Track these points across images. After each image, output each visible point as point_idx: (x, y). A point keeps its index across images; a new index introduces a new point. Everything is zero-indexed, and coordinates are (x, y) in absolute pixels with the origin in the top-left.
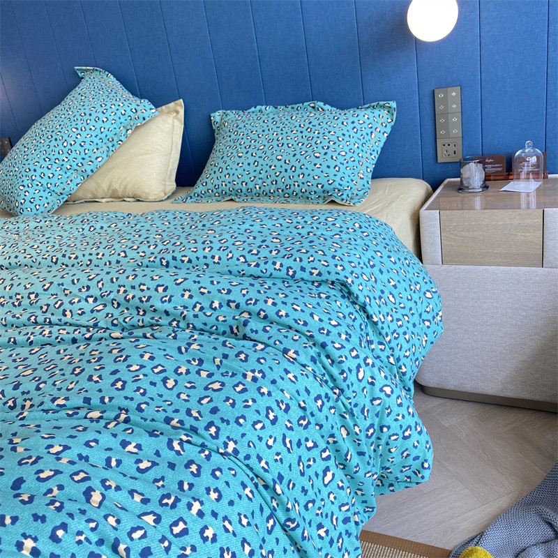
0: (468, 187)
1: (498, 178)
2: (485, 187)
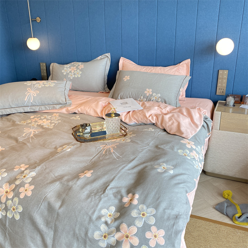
0: (228, 105)
1: (237, 103)
2: (234, 106)
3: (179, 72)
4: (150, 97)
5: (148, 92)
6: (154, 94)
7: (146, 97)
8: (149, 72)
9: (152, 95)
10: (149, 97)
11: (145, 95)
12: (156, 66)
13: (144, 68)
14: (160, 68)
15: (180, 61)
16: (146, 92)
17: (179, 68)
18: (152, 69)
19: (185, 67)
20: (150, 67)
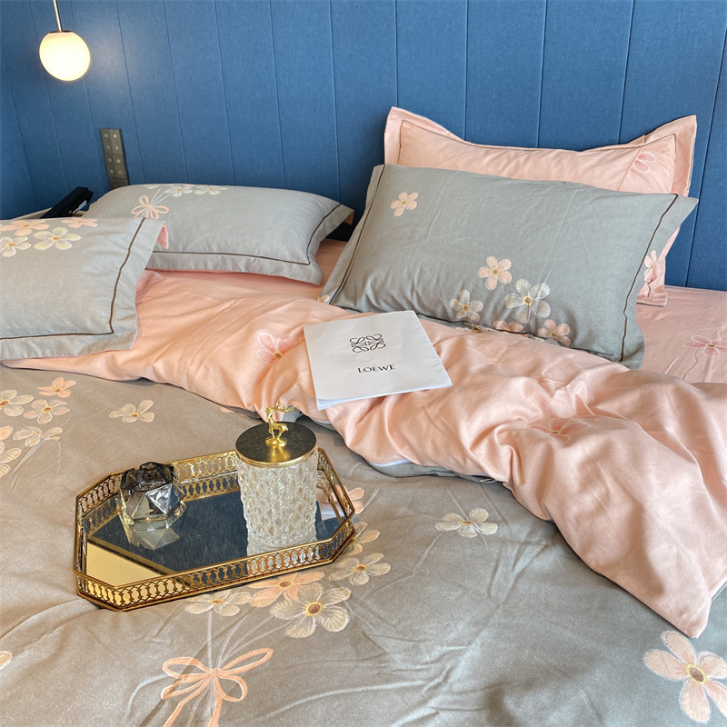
3: (640, 175)
4: (502, 296)
5: (496, 271)
6: (521, 284)
7: (485, 295)
8: (504, 174)
9: (510, 288)
10: (497, 296)
11: (480, 285)
12: (543, 144)
13: (486, 154)
14: (557, 155)
15: (651, 126)
16: (483, 273)
17: (640, 157)
18: (522, 159)
19: (672, 151)
20: (512, 151)
